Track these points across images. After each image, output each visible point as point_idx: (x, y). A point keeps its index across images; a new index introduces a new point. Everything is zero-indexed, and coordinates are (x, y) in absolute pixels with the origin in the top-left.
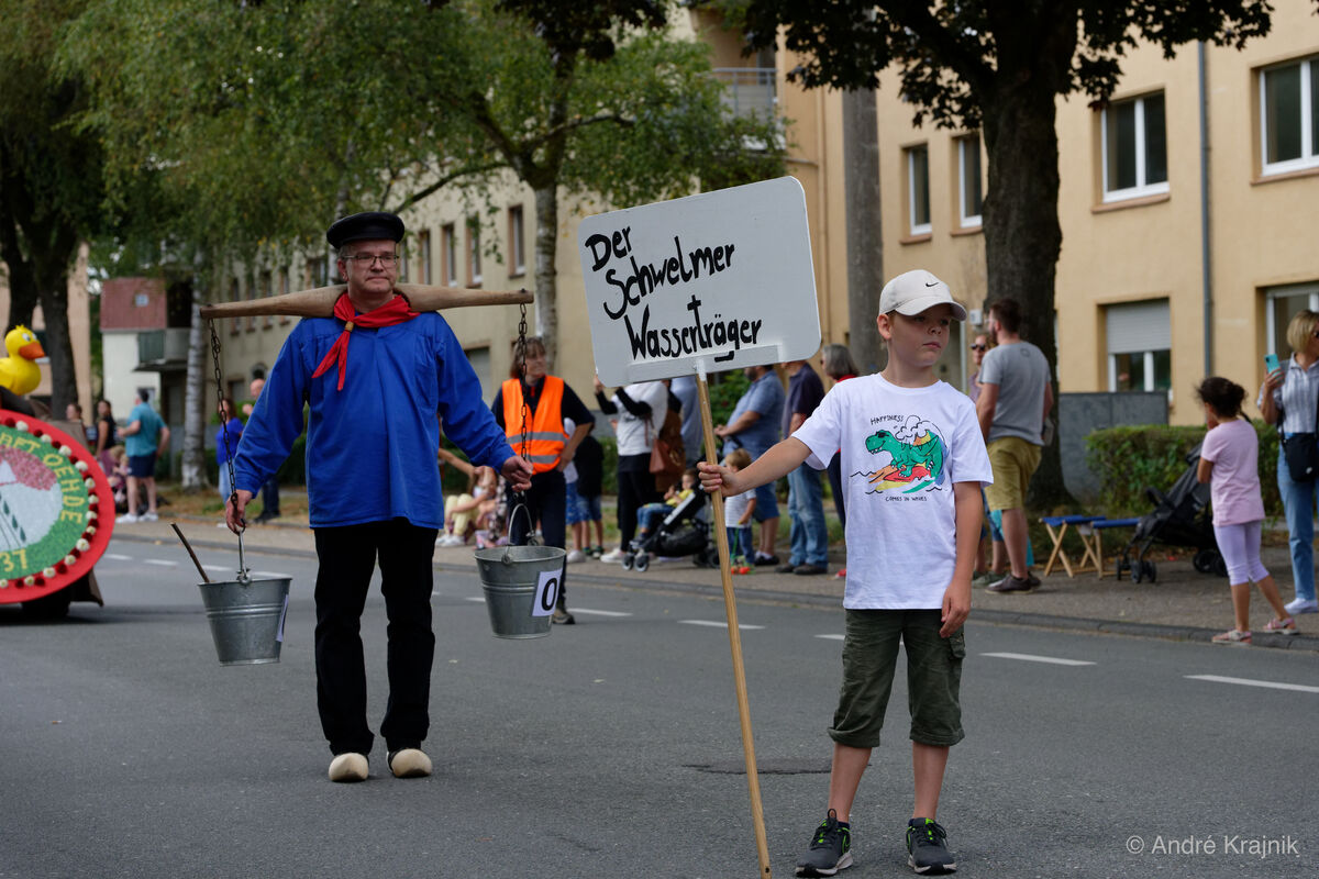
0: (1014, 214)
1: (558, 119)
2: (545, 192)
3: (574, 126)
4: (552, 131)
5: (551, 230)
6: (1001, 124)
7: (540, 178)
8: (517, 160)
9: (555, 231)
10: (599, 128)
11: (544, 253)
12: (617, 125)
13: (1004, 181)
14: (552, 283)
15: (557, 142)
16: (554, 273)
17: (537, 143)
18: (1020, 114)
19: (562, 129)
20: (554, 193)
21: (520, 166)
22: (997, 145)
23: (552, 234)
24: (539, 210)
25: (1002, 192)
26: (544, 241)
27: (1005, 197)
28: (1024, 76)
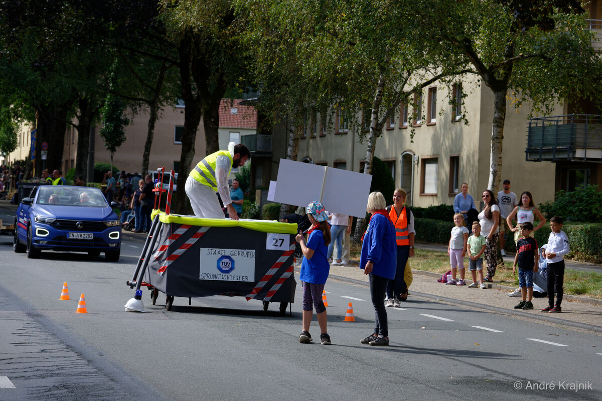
1: (510, 54)
2: (500, 94)
3: (518, 59)
4: (506, 61)
5: (502, 114)
7: (498, 86)
9: (505, 114)
11: (498, 126)
12: (541, 59)
14: (501, 143)
15: (508, 67)
16: (503, 137)
17: (498, 67)
19: (512, 60)
20: (505, 95)
21: (487, 79)
23: (503, 117)
24: (496, 104)
26: (498, 120)
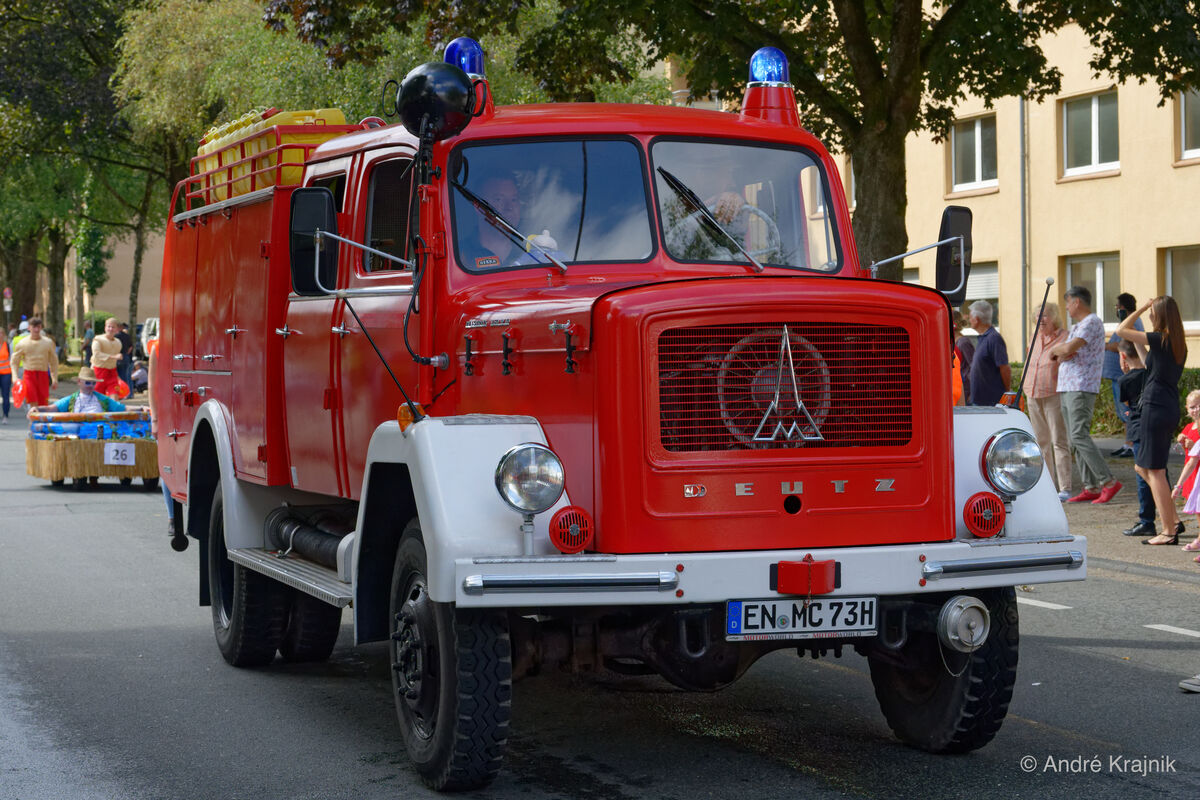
0: (874, 224)
13: (866, 200)
22: (863, 174)
25: (866, 208)
27: (867, 212)
28: (882, 126)
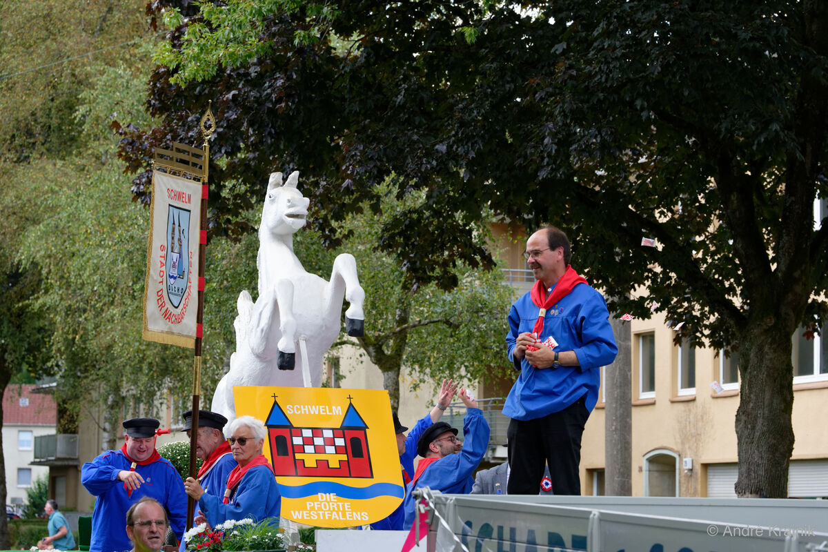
0: (760, 421)
1: (403, 320)
2: (391, 374)
3: (414, 326)
4: (398, 329)
5: (394, 402)
6: (752, 355)
7: (388, 363)
8: (371, 349)
10: (432, 327)
12: (445, 326)
13: (752, 396)
15: (401, 337)
17: (387, 337)
18: (766, 349)
19: (406, 328)
20: (398, 375)
21: (373, 354)
22: (749, 370)
25: (751, 405)
27: (752, 408)
28: (770, 321)
